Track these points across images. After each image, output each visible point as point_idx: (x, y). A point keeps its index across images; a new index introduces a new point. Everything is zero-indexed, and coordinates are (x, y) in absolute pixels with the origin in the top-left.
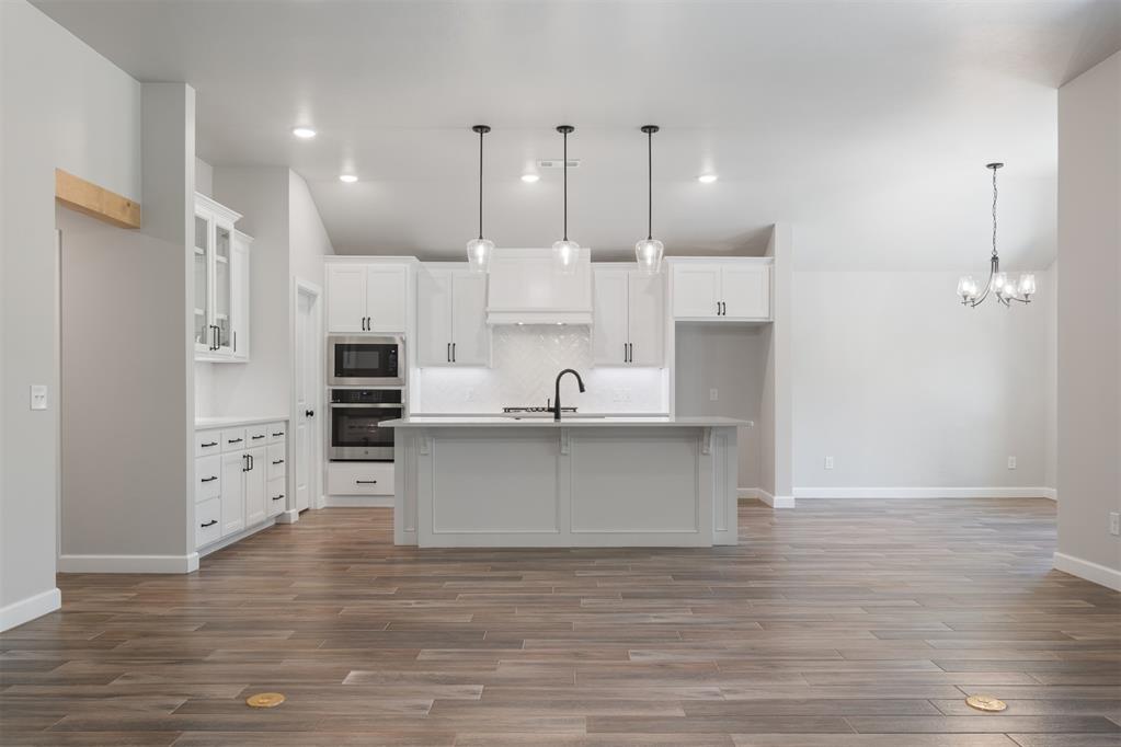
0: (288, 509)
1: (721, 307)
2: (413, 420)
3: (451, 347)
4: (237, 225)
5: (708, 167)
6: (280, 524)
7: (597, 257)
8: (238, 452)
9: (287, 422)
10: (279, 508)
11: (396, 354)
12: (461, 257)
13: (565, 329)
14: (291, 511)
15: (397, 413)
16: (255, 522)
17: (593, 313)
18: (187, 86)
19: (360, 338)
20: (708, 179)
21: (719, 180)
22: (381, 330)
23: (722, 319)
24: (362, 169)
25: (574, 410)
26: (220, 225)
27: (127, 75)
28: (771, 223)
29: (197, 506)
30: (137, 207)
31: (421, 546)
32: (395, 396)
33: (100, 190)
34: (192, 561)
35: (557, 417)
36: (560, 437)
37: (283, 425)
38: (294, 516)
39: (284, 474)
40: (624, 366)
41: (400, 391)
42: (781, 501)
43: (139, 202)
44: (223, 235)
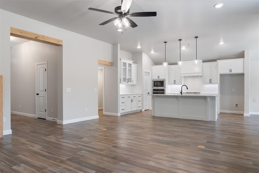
0: (142, 109)
1: (231, 70)
2: (166, 94)
3: (175, 81)
4: (133, 63)
5: (221, 41)
6: (141, 111)
7: (204, 61)
8: (130, 99)
9: (142, 94)
10: (141, 108)
11: (163, 82)
12: (176, 64)
13: (197, 76)
14: (143, 109)
15: (164, 93)
16: (133, 110)
17: (202, 73)
18: (118, 44)
19: (157, 80)
20: (222, 43)
21: (224, 43)
22: (161, 78)
23: (231, 73)
24: (155, 51)
25: (200, 93)
26: (129, 63)
27: (110, 44)
28: (244, 50)
29: (120, 107)
30: (112, 63)
31: (155, 116)
32: (163, 90)
33: (105, 61)
34: (119, 115)
35: (182, 94)
36: (178, 98)
37: (141, 95)
38: (143, 110)
39: (141, 103)
40: (209, 84)
41: (164, 89)
42: (245, 115)
43: (112, 62)
44: (130, 65)
